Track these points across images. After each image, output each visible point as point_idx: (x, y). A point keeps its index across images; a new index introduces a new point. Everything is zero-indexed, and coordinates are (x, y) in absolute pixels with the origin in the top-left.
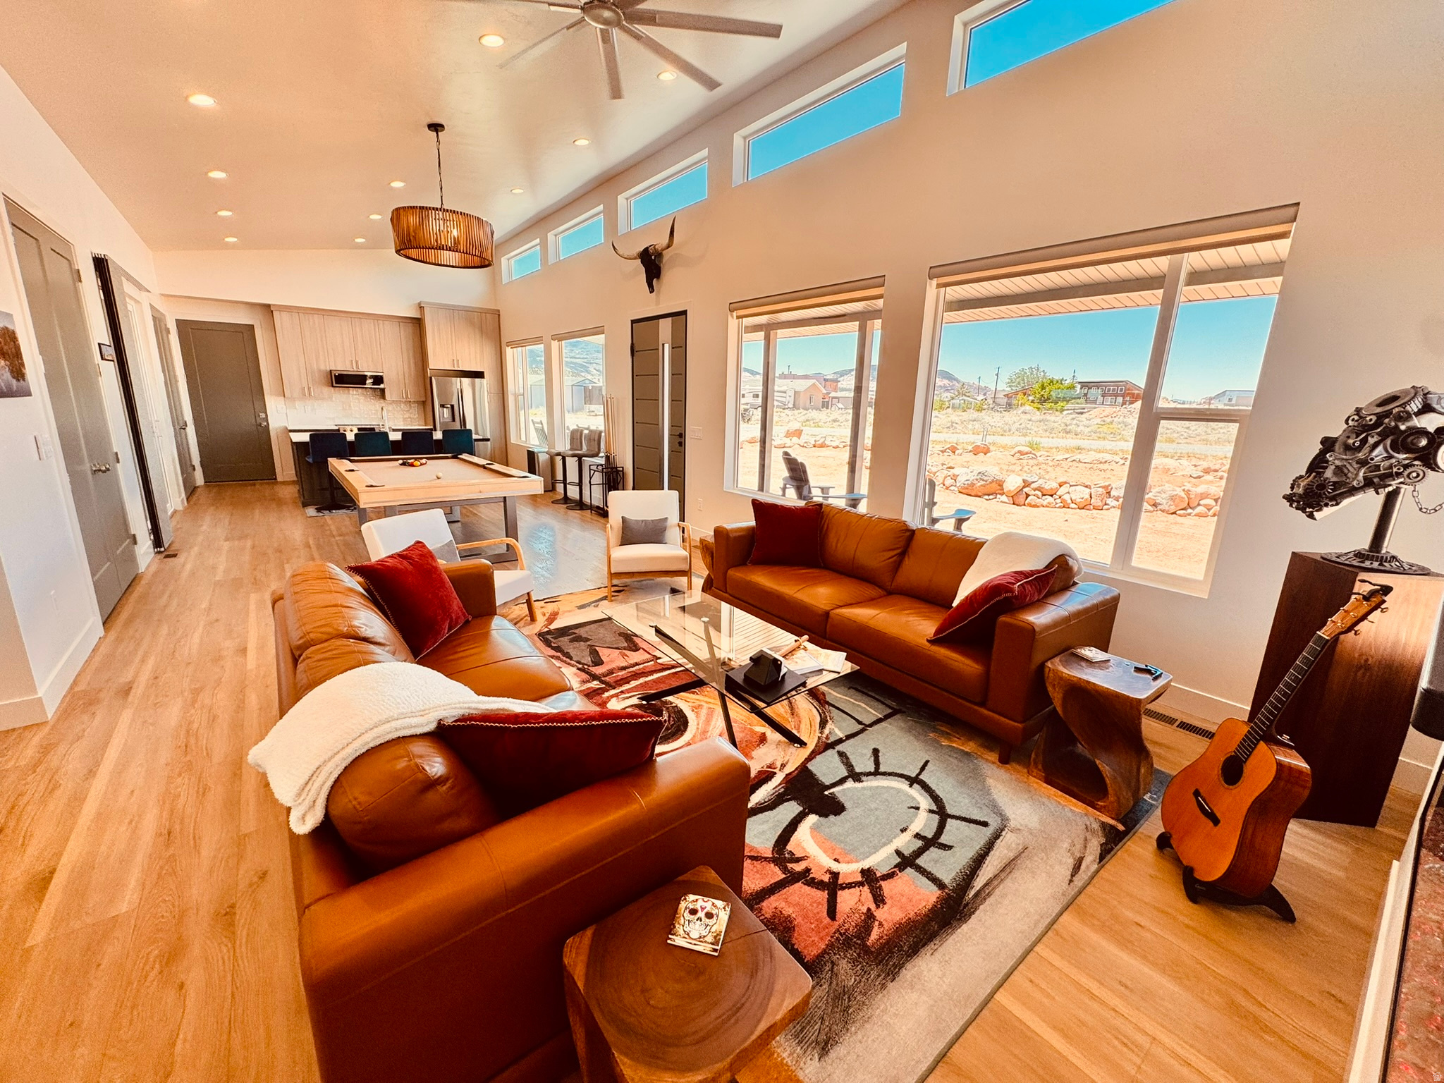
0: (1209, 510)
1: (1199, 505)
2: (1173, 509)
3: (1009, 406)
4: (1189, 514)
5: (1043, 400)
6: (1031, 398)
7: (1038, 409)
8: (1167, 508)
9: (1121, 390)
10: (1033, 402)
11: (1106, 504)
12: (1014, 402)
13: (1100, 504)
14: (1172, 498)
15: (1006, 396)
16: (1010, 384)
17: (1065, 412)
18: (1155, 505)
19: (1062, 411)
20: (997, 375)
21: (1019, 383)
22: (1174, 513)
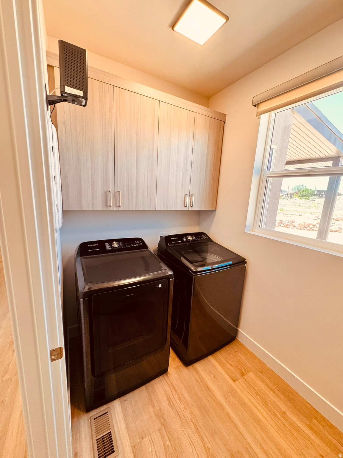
0: (311, 229)
1: (308, 227)
2: (300, 228)
3: (291, 197)
4: (305, 230)
5: (303, 196)
6: (299, 195)
7: (301, 198)
8: (298, 228)
9: (324, 193)
10: (299, 196)
11: (280, 226)
12: (293, 196)
13: (278, 225)
14: (299, 225)
15: (290, 194)
16: (292, 190)
17: (310, 200)
18: (295, 226)
19: (309, 199)
20: (289, 187)
21: (296, 190)
22: (300, 229)
